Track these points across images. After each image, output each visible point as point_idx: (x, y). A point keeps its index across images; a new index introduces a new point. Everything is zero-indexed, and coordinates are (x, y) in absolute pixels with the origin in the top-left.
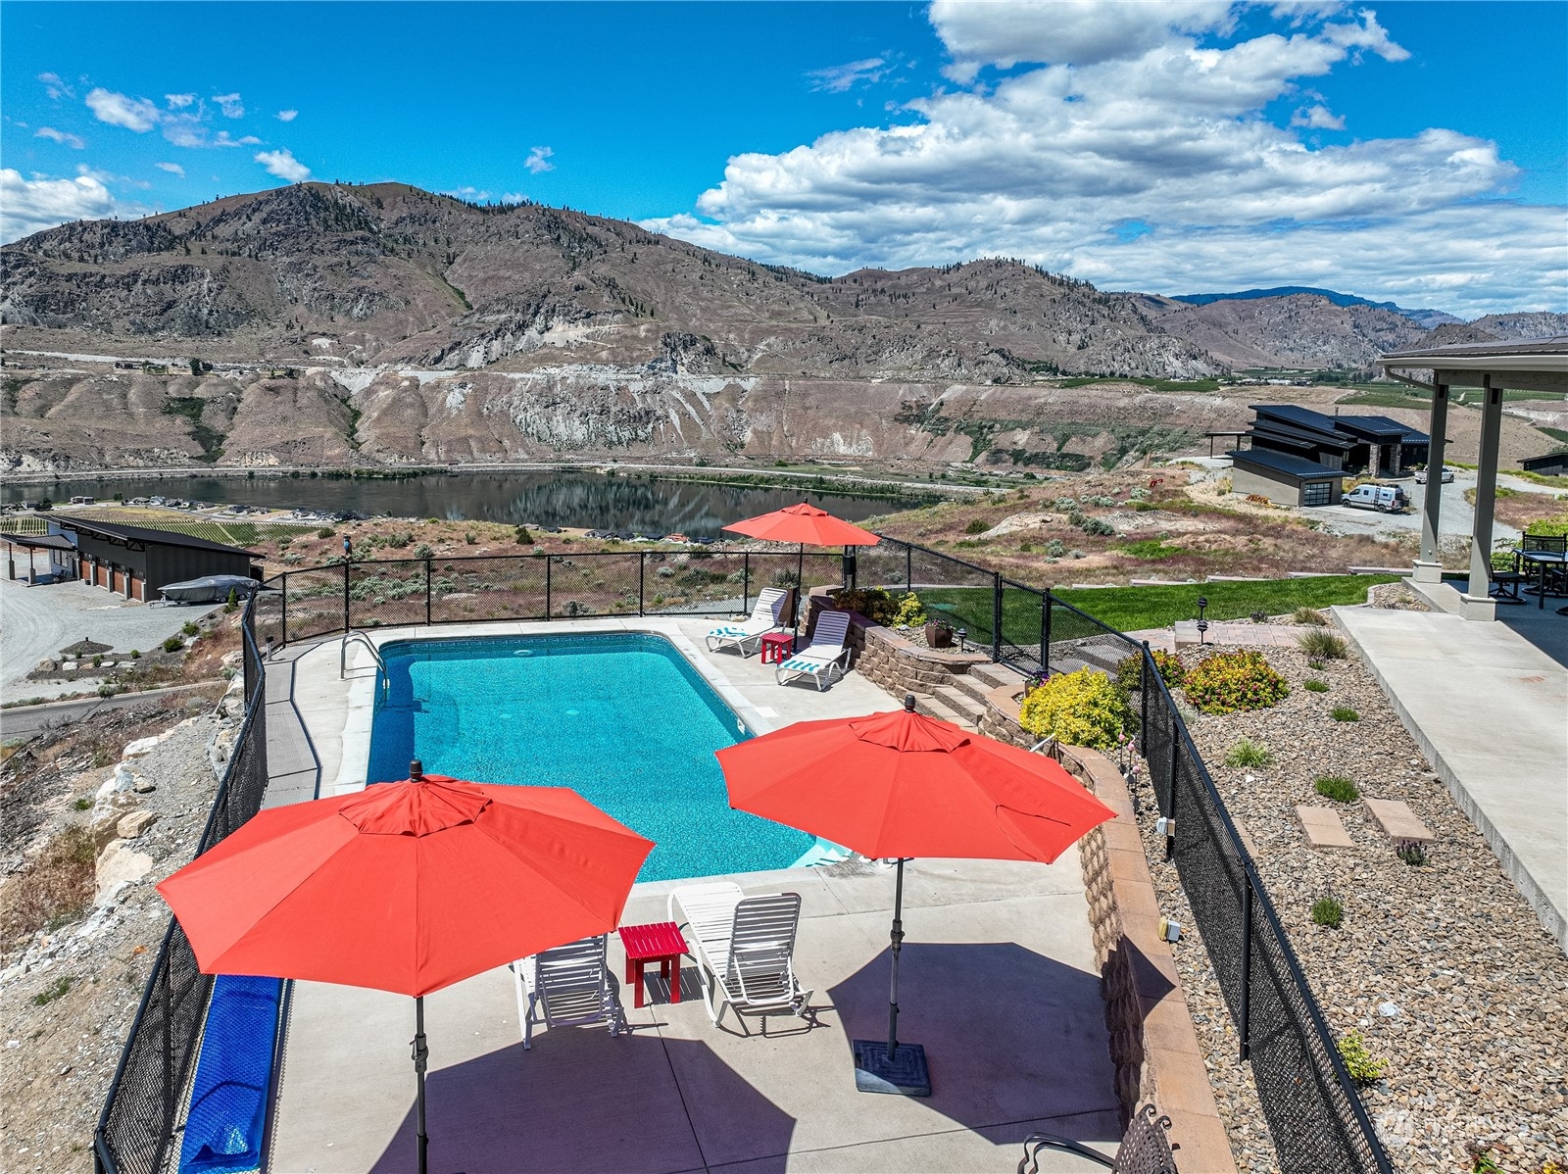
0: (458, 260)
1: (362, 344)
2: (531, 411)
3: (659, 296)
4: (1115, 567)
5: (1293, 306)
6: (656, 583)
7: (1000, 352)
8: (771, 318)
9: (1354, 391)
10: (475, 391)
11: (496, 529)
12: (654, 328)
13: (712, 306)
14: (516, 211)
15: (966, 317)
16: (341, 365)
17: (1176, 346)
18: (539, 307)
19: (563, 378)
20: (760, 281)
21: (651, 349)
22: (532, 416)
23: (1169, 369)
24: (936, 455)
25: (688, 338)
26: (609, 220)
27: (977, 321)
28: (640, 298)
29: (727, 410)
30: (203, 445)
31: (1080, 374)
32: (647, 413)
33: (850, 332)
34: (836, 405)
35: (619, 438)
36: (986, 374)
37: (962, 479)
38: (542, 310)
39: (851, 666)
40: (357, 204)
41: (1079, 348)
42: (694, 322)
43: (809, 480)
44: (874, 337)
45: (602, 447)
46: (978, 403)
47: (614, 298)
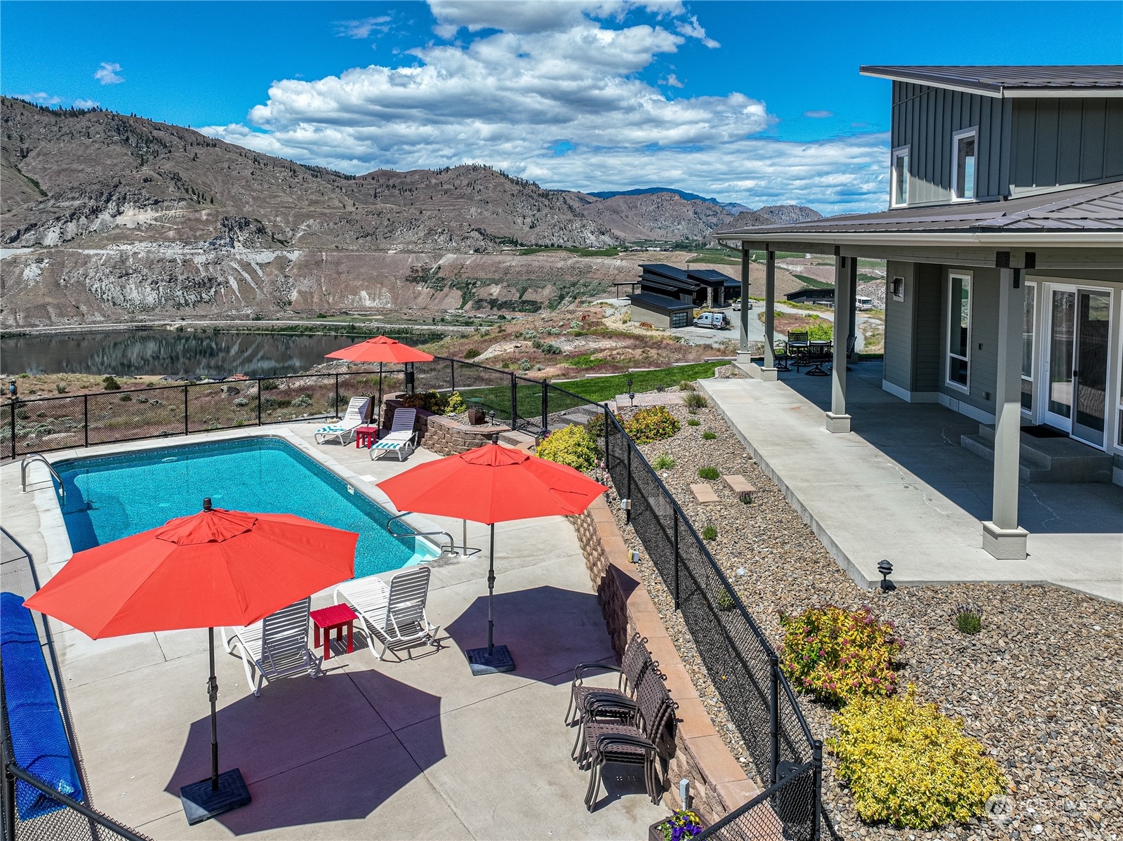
0: (32, 154)
2: (106, 281)
3: (217, 188)
4: (564, 375)
5: (659, 200)
6: (234, 411)
7: (478, 230)
8: (309, 205)
9: (695, 255)
10: (52, 265)
11: (85, 379)
12: (214, 213)
13: (262, 196)
14: (87, 115)
15: (454, 206)
17: (592, 226)
18: (111, 195)
19: (135, 253)
20: (300, 177)
21: (211, 229)
23: (588, 241)
24: (437, 305)
25: (243, 221)
26: (172, 126)
27: (462, 209)
28: (201, 189)
29: (276, 276)
31: (532, 245)
32: (210, 280)
33: (370, 216)
34: (362, 270)
35: (186, 301)
36: (469, 246)
37: (455, 322)
38: (114, 198)
39: (419, 444)
41: (531, 227)
42: (247, 208)
43: (344, 327)
44: (389, 219)
45: (171, 309)
46: (465, 266)
47: (179, 188)
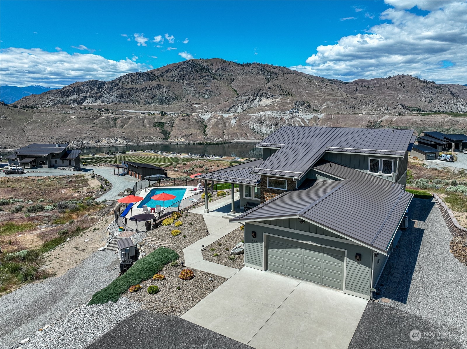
0: (235, 80)
1: (208, 106)
2: (255, 125)
3: (294, 90)
7: (402, 105)
8: (328, 96)
10: (239, 119)
12: (292, 100)
13: (310, 92)
14: (252, 65)
15: (391, 94)
16: (202, 112)
17: (463, 101)
19: (265, 115)
20: (325, 84)
21: (291, 106)
22: (255, 126)
23: (459, 109)
25: (302, 102)
26: (279, 67)
27: (395, 95)
28: (288, 91)
29: (314, 124)
30: (164, 135)
31: (428, 111)
32: (289, 125)
33: (353, 99)
34: (348, 122)
36: (396, 112)
38: (259, 95)
40: (206, 65)
41: (429, 103)
42: (304, 97)
44: (361, 101)
46: (393, 121)
47: (280, 91)
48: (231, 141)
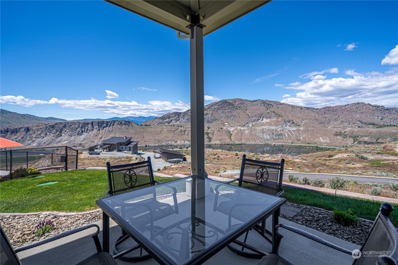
0: (248, 110)
1: (232, 123)
3: (283, 114)
7: (359, 121)
8: (306, 116)
10: (250, 131)
12: (282, 119)
13: (293, 115)
14: (257, 101)
15: (351, 114)
16: (229, 127)
18: (261, 116)
19: (265, 128)
20: (303, 110)
21: (282, 123)
22: (260, 135)
24: (344, 142)
25: (289, 121)
26: (274, 101)
27: (353, 115)
28: (279, 114)
29: (297, 133)
30: (209, 139)
31: (381, 125)
32: (281, 134)
33: (323, 118)
34: (320, 132)
35: (276, 138)
36: (356, 126)
40: (232, 102)
41: (381, 120)
42: (290, 118)
43: (314, 147)
44: (328, 119)
45: (273, 140)
46: (354, 131)
47: (275, 114)
48: (246, 143)
